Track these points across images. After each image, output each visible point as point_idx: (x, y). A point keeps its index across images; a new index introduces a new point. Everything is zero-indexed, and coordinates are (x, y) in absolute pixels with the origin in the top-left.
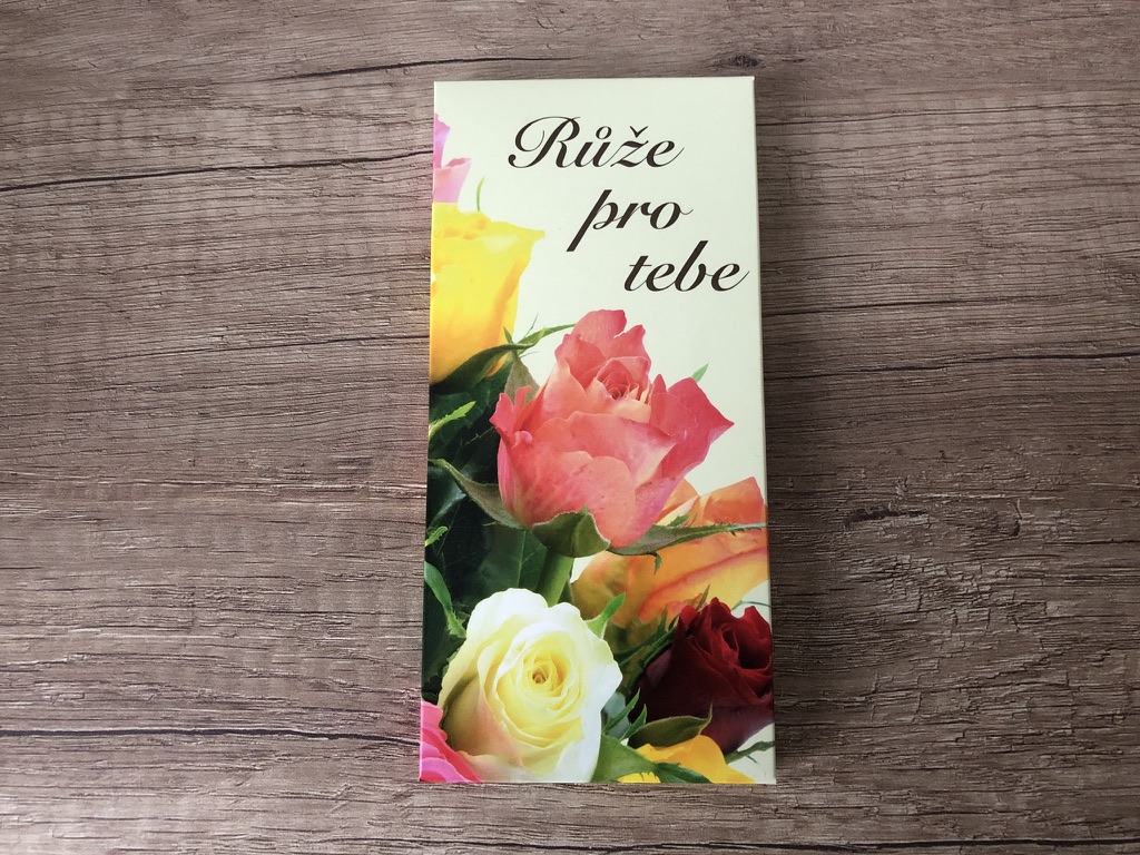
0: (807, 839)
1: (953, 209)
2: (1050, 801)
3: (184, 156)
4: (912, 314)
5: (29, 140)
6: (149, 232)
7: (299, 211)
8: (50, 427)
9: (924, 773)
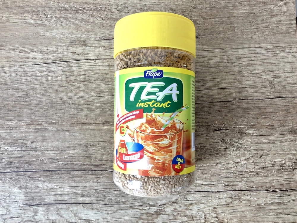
0: (204, 190)
1: (237, 69)
2: (249, 183)
3: (82, 57)
4: (228, 90)
5: (50, 53)
6: (75, 73)
7: (105, 69)
8: (58, 112)
9: (226, 178)
